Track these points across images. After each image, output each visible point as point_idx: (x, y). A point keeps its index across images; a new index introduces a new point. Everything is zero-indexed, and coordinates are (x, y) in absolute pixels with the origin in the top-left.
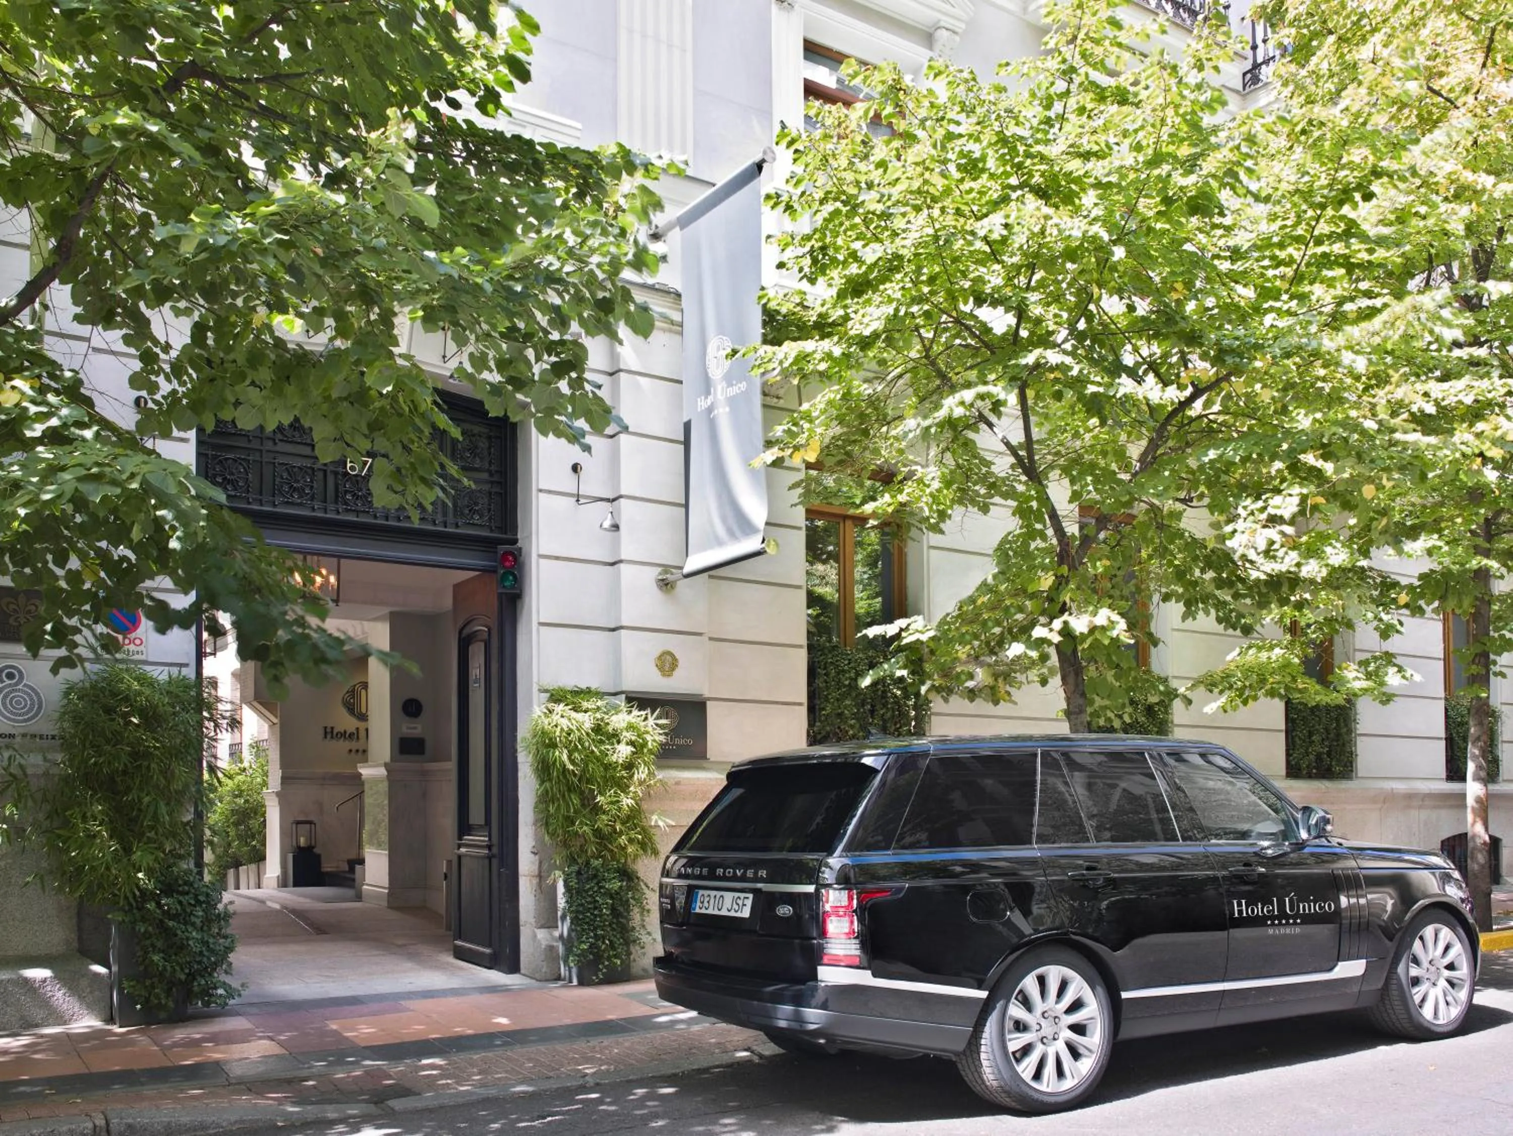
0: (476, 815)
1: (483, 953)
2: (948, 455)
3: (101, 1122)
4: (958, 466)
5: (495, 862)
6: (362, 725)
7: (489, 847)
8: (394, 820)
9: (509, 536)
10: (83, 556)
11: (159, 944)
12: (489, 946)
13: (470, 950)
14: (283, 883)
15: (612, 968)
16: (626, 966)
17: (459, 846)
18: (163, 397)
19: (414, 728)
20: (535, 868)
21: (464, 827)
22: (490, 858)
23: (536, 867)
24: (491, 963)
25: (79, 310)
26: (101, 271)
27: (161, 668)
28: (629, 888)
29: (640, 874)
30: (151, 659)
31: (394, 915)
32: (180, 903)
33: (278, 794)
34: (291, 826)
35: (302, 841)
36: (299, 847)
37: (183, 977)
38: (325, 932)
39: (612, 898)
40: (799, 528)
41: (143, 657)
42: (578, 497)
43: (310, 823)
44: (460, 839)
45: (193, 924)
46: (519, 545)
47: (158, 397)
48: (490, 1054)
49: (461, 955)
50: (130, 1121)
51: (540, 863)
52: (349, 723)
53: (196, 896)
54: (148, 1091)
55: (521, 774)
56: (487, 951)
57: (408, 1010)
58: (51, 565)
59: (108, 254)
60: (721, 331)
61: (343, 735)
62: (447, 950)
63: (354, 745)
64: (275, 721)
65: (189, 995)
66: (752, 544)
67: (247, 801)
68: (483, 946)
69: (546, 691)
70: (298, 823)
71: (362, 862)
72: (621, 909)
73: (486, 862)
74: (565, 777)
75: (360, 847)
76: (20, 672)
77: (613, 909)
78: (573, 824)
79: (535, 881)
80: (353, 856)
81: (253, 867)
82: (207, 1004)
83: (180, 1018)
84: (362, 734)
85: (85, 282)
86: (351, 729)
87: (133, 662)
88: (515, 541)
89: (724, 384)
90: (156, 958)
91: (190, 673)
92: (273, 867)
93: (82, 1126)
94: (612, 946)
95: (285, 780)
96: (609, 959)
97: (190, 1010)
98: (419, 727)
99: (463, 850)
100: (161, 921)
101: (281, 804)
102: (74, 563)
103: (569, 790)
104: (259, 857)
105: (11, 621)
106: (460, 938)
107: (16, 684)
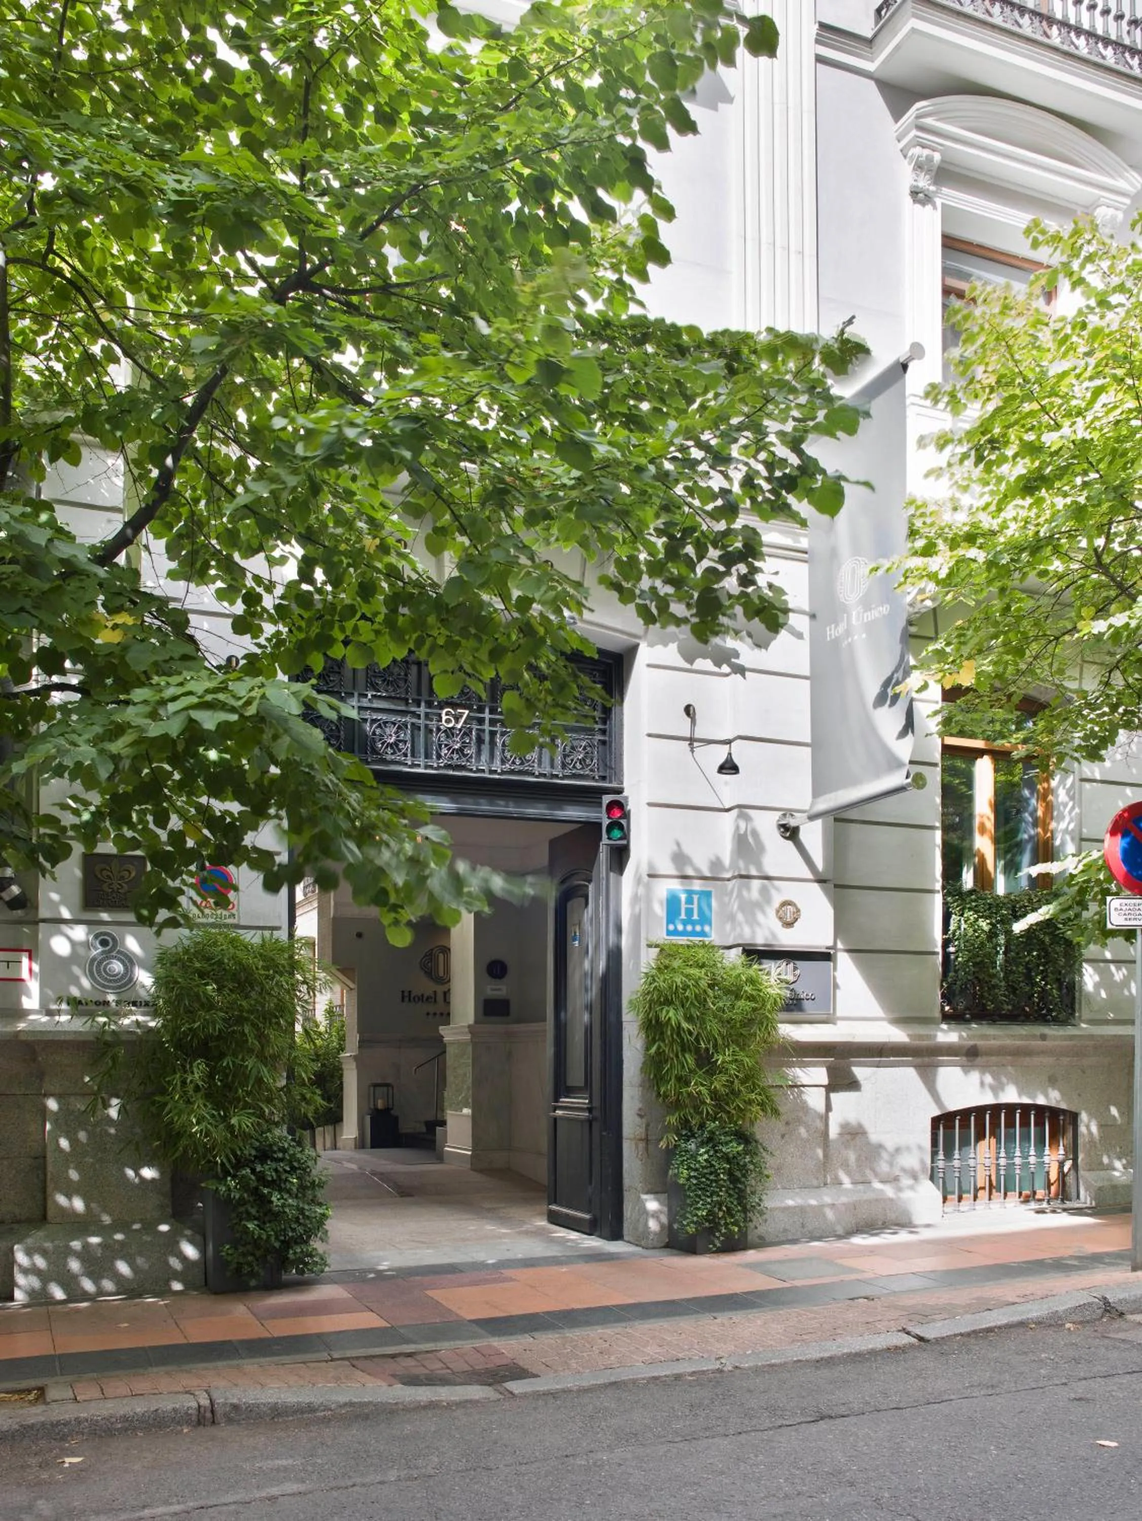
0: (576, 1076)
1: (581, 1219)
2: (1117, 674)
3: (205, 1402)
4: (1128, 686)
5: (596, 1126)
6: (440, 989)
7: (590, 1110)
8: (478, 1082)
9: (614, 785)
10: (182, 814)
11: (253, 1211)
12: (588, 1212)
13: (567, 1215)
14: (360, 1144)
15: (729, 1236)
16: (743, 1234)
17: (555, 1109)
18: (267, 640)
19: (499, 990)
20: (641, 1131)
21: (561, 1088)
22: (590, 1122)
23: (643, 1130)
24: (591, 1228)
25: (174, 565)
26: (196, 524)
27: (253, 932)
28: (746, 1152)
29: (758, 1137)
30: (243, 923)
31: (477, 1177)
32: (276, 1170)
33: (355, 1058)
34: (369, 1089)
35: (380, 1104)
36: (376, 1110)
37: (277, 1245)
38: (410, 1195)
39: (728, 1162)
40: (935, 765)
41: (235, 921)
42: (691, 740)
43: (387, 1085)
44: (557, 1101)
45: (289, 1192)
46: (625, 794)
47: (262, 640)
48: (608, 1331)
49: (555, 1219)
50: (235, 1401)
51: (648, 1125)
52: (427, 987)
53: (290, 1162)
54: (250, 1365)
55: (625, 1034)
56: (587, 1216)
57: (512, 1280)
58: (151, 826)
59: (202, 504)
60: (856, 551)
61: (421, 998)
62: (540, 1214)
63: (431, 1008)
64: (352, 986)
65: (284, 1263)
66: (898, 779)
67: (323, 1065)
68: (582, 1211)
69: (657, 946)
70: (376, 1085)
71: (443, 1123)
72: (738, 1174)
73: (587, 1125)
74: (679, 1034)
75: (440, 1108)
76: (114, 939)
77: (730, 1173)
78: (687, 1084)
79: (642, 1145)
80: (430, 1117)
81: (330, 1128)
82: (301, 1272)
83: (275, 1285)
84: (440, 997)
85: (180, 536)
86: (428, 993)
87: (226, 926)
88: (620, 791)
89: (860, 609)
90: (251, 1226)
91: (282, 935)
92: (350, 1129)
93: (187, 1405)
94: (729, 1211)
95: (362, 1043)
96: (726, 1224)
97: (285, 1277)
98: (504, 988)
99: (559, 1112)
100: (256, 1189)
101: (358, 1068)
102: (175, 823)
103: (684, 1050)
104: (334, 1118)
105: (105, 887)
106: (555, 1202)
107: (110, 951)
